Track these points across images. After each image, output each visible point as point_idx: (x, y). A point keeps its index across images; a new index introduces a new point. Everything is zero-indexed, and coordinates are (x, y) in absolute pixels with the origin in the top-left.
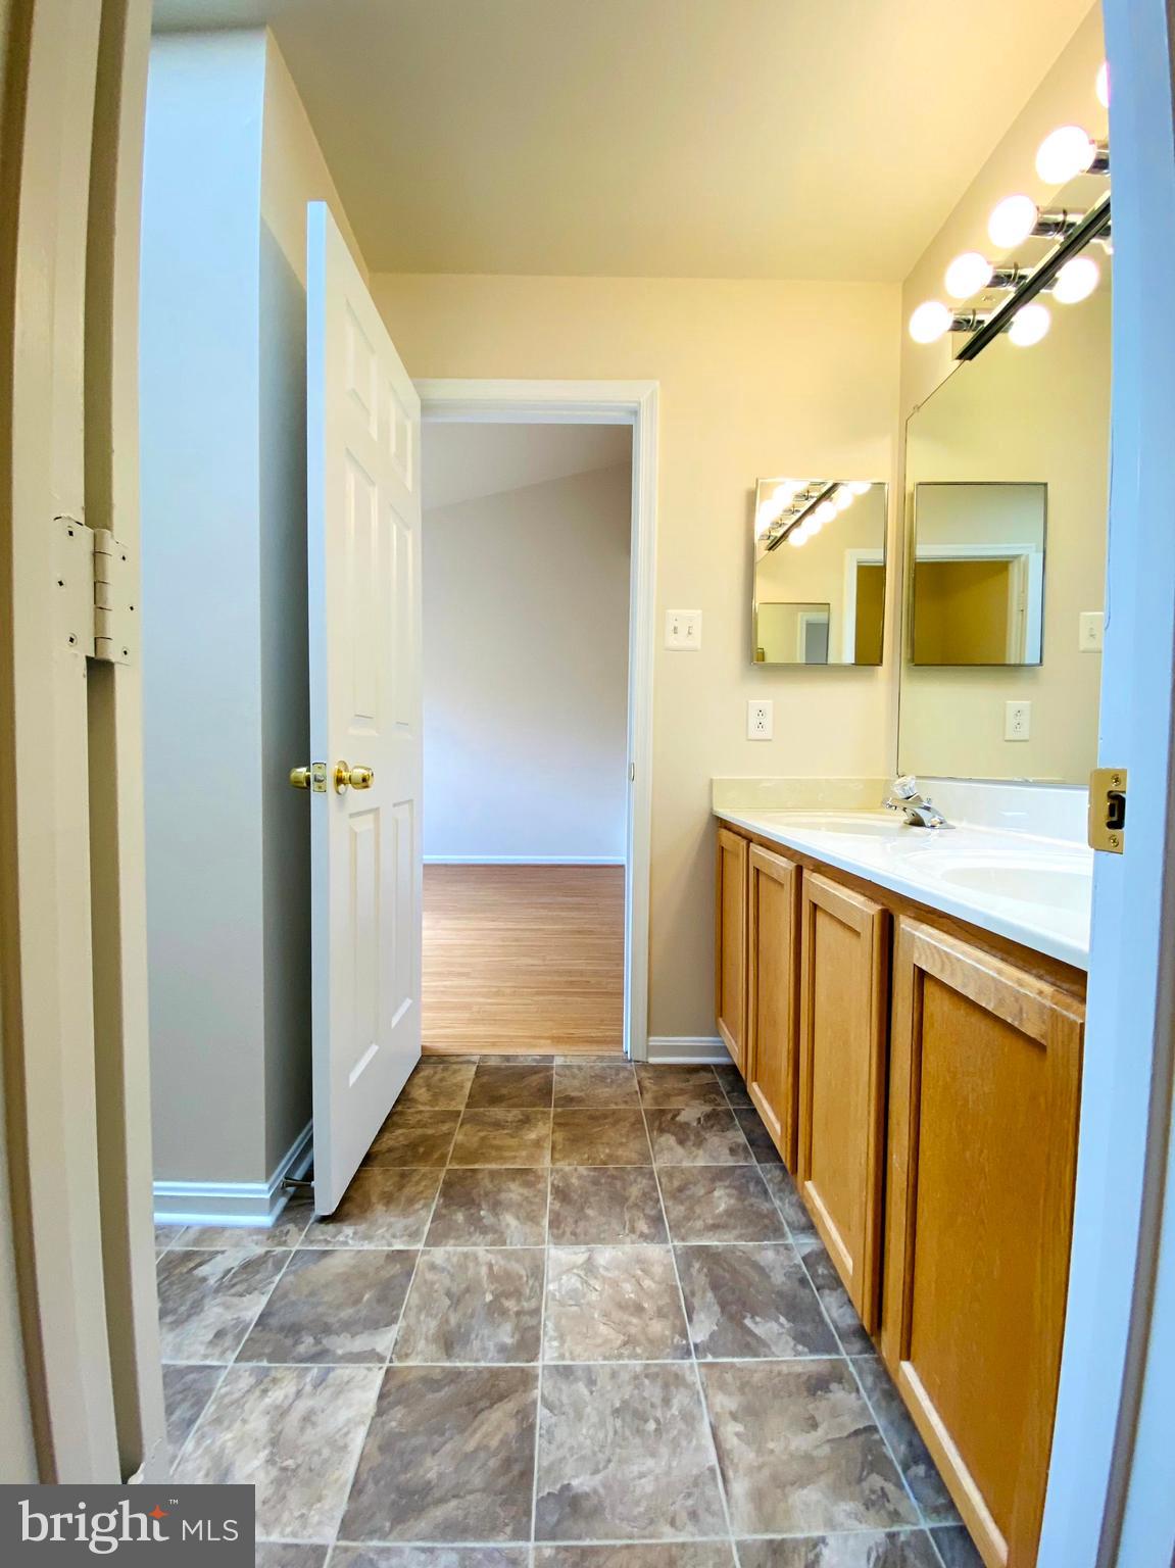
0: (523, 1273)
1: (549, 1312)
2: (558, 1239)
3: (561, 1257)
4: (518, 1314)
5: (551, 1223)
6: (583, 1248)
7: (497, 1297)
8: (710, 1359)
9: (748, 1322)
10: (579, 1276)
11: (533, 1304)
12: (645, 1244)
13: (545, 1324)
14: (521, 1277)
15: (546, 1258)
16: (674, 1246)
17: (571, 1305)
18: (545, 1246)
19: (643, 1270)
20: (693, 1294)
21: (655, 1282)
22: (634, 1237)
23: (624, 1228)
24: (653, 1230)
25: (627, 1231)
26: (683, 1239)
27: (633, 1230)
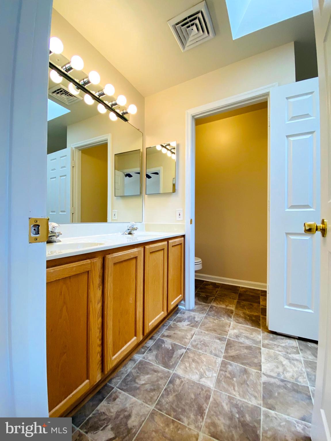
0: (223, 383)
1: (217, 368)
2: (208, 390)
3: (210, 383)
4: (226, 371)
5: (209, 398)
6: (201, 383)
7: (232, 379)
8: (184, 346)
9: (171, 348)
10: (206, 375)
11: (221, 372)
12: (181, 375)
13: (219, 366)
14: (224, 381)
15: (215, 385)
16: (173, 371)
17: (211, 368)
18: (214, 389)
19: (187, 368)
20: (178, 358)
21: (185, 364)
22: (183, 380)
23: (184, 384)
24: (175, 379)
25: (184, 382)
26: (169, 372)
27: (182, 382)
